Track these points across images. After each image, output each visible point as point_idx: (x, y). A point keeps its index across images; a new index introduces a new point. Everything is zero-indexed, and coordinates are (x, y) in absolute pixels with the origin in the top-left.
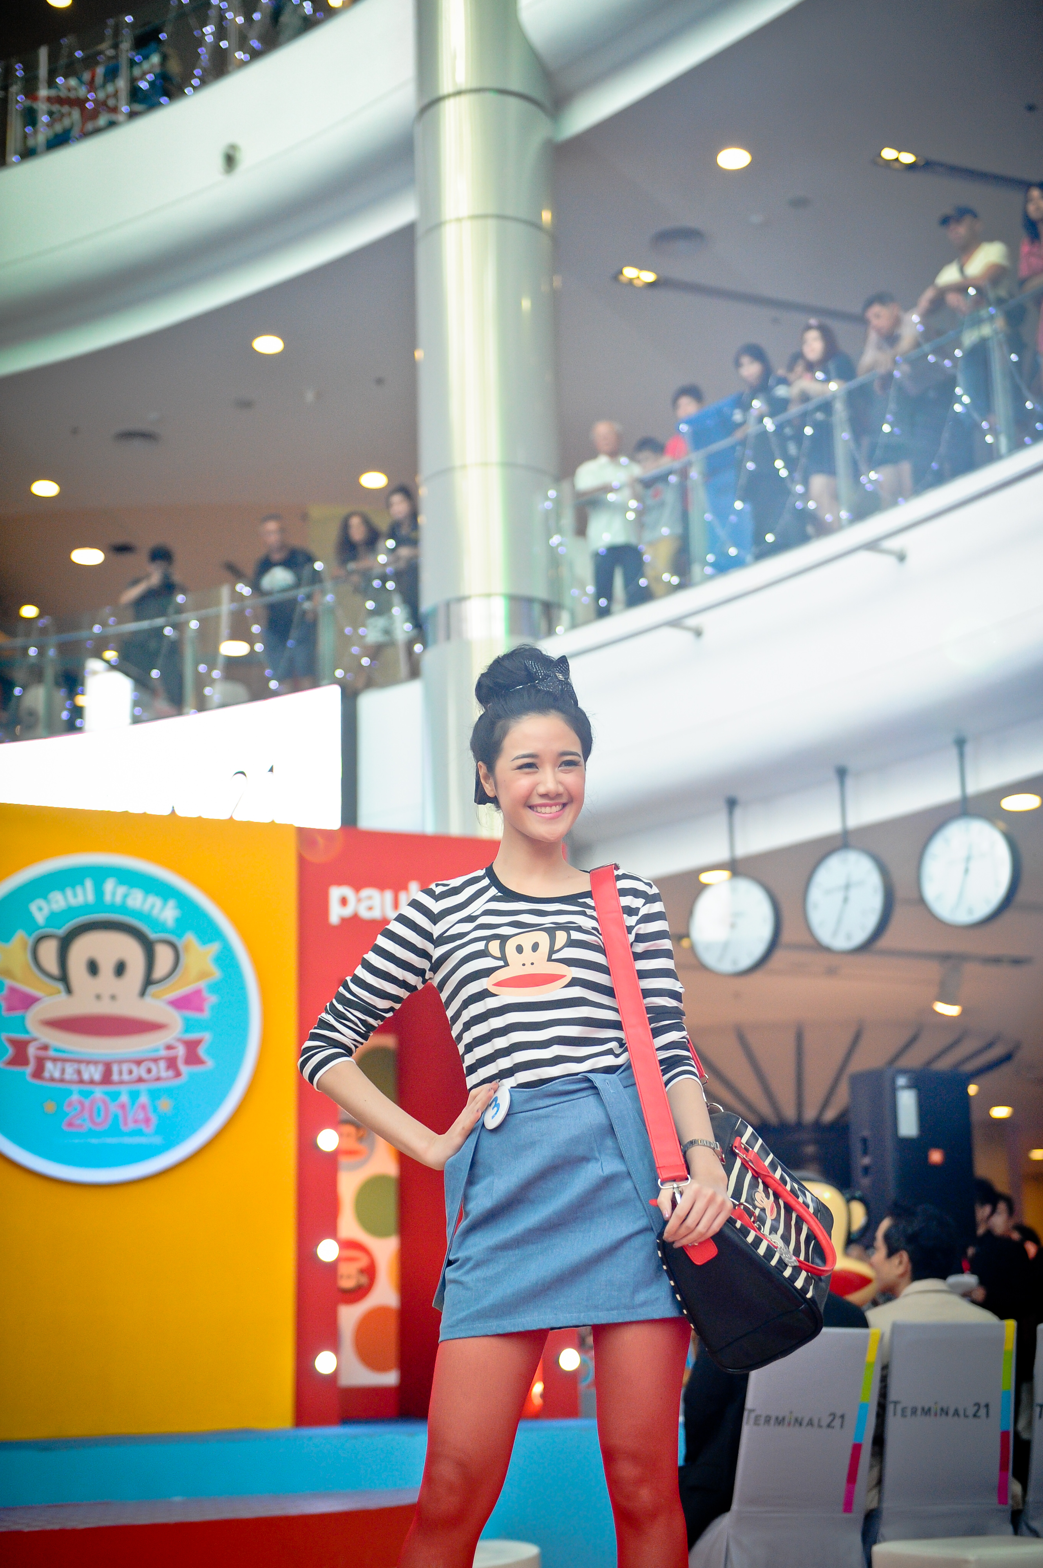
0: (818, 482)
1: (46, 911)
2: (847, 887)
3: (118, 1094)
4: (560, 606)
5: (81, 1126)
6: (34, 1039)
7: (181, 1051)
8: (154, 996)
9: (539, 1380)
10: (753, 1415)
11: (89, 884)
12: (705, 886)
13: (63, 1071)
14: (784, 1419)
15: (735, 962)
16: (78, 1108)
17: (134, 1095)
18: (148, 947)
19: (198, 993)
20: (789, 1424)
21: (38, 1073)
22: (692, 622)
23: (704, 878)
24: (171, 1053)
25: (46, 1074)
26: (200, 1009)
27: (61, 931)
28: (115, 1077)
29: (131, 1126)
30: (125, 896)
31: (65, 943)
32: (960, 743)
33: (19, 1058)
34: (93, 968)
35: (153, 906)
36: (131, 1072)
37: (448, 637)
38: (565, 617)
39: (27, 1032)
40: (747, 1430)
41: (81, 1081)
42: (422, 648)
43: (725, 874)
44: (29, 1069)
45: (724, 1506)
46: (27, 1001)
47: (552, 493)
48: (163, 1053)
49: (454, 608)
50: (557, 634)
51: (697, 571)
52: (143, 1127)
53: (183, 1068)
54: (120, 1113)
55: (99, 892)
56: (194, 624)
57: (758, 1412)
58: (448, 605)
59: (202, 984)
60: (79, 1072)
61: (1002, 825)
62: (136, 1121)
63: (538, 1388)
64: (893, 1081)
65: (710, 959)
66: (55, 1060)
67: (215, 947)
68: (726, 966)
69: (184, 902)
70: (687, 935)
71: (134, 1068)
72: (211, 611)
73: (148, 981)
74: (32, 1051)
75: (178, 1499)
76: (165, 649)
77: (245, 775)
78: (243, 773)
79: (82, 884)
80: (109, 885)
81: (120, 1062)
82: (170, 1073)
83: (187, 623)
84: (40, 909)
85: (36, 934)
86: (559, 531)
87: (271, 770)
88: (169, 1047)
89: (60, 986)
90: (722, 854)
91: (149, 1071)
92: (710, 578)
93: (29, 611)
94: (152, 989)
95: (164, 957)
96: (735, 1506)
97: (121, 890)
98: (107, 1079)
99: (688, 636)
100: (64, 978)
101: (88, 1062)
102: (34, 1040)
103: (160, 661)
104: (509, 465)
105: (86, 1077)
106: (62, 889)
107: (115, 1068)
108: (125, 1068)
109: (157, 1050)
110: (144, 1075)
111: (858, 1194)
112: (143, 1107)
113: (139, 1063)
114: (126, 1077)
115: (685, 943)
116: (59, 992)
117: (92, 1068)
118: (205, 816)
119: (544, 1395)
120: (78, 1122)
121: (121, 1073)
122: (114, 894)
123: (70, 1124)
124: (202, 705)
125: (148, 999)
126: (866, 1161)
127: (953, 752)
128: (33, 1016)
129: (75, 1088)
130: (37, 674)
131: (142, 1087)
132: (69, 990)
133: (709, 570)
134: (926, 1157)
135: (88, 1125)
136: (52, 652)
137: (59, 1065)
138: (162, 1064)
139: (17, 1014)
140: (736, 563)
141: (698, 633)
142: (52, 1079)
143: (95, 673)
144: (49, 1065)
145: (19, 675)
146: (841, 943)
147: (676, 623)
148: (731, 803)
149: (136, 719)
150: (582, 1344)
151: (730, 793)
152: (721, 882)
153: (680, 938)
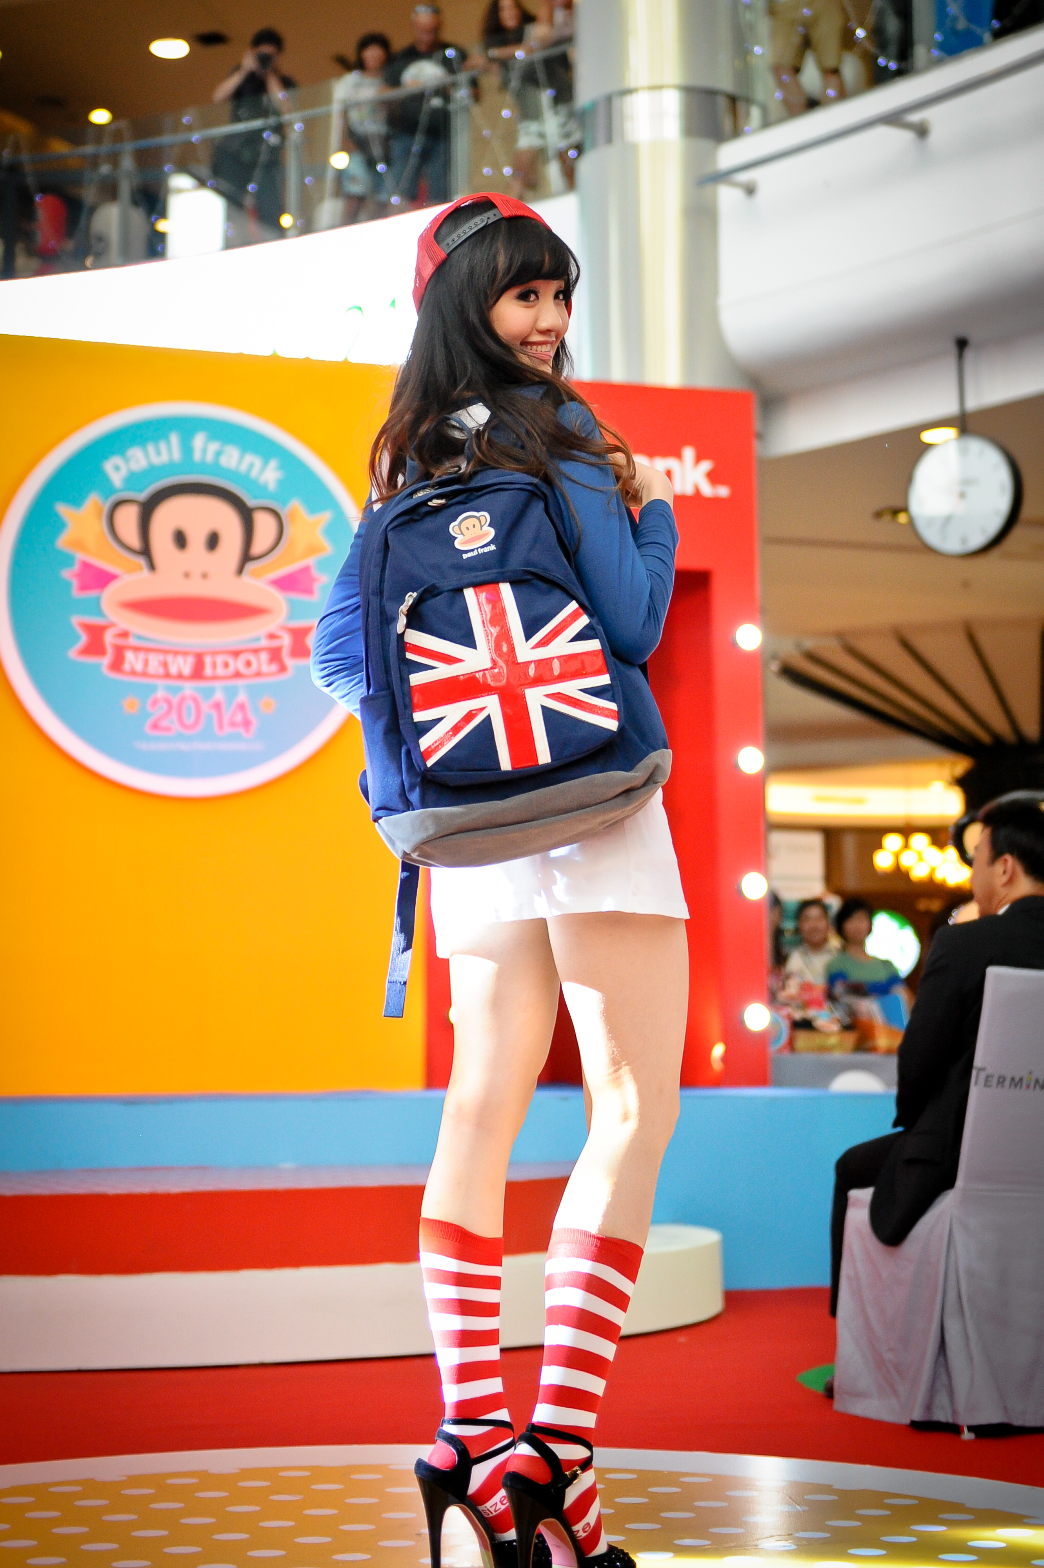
1: (124, 471)
3: (212, 691)
4: (749, 101)
5: (168, 729)
7: (286, 641)
9: (718, 1041)
10: (983, 1075)
11: (174, 439)
12: (928, 447)
13: (146, 663)
14: (1021, 1080)
16: (164, 707)
17: (231, 693)
18: (246, 514)
19: (306, 570)
20: (1028, 1086)
21: (117, 664)
22: (915, 117)
23: (927, 436)
24: (275, 643)
25: (127, 666)
26: (308, 591)
27: (143, 496)
28: (208, 671)
30: (218, 454)
31: (148, 509)
33: (95, 647)
34: (180, 540)
35: (251, 466)
36: (226, 665)
37: (609, 140)
38: (755, 113)
39: (100, 613)
40: (975, 1093)
41: (167, 675)
42: (576, 155)
43: (950, 433)
44: (106, 661)
45: (949, 1182)
48: (264, 643)
49: (616, 102)
51: (920, 53)
52: (241, 730)
53: (290, 662)
54: (214, 713)
55: (187, 448)
56: (298, 126)
57: (989, 1071)
58: (609, 99)
59: (310, 561)
60: (165, 665)
62: (233, 724)
63: (718, 1051)
65: (932, 537)
66: (136, 649)
67: (326, 516)
68: (952, 544)
69: (288, 461)
70: (905, 509)
71: (231, 660)
72: (319, 110)
73: (247, 557)
74: (109, 638)
75: (288, 1165)
76: (263, 158)
77: (362, 311)
78: (360, 309)
79: (167, 439)
80: (199, 441)
81: (214, 653)
82: (274, 667)
83: (291, 124)
85: (113, 498)
87: (393, 304)
88: (272, 636)
89: (141, 561)
90: (950, 408)
91: (248, 664)
93: (100, 116)
94: (250, 566)
95: (264, 525)
96: (960, 1182)
97: (213, 447)
98: (198, 673)
99: (910, 136)
100: (146, 551)
101: (176, 653)
102: (112, 625)
103: (258, 173)
105: (173, 670)
107: (208, 660)
108: (220, 660)
109: (258, 639)
112: (242, 707)
113: (236, 654)
114: (220, 671)
115: (902, 518)
116: (141, 569)
117: (180, 660)
118: (313, 357)
119: (725, 1059)
120: (165, 723)
121: (214, 665)
122: (204, 451)
123: (155, 726)
124: (307, 227)
125: (246, 578)
128: (110, 595)
129: (161, 683)
130: (110, 191)
131: (240, 683)
132: (152, 566)
133: (936, 53)
136: (127, 163)
137: (141, 656)
138: (264, 657)
139: (92, 594)
141: (922, 132)
142: (133, 673)
143: (179, 191)
144: (129, 656)
145: (89, 195)
147: (893, 119)
148: (962, 344)
149: (230, 244)
150: (772, 1000)
151: (963, 332)
152: (946, 442)
153: (895, 512)
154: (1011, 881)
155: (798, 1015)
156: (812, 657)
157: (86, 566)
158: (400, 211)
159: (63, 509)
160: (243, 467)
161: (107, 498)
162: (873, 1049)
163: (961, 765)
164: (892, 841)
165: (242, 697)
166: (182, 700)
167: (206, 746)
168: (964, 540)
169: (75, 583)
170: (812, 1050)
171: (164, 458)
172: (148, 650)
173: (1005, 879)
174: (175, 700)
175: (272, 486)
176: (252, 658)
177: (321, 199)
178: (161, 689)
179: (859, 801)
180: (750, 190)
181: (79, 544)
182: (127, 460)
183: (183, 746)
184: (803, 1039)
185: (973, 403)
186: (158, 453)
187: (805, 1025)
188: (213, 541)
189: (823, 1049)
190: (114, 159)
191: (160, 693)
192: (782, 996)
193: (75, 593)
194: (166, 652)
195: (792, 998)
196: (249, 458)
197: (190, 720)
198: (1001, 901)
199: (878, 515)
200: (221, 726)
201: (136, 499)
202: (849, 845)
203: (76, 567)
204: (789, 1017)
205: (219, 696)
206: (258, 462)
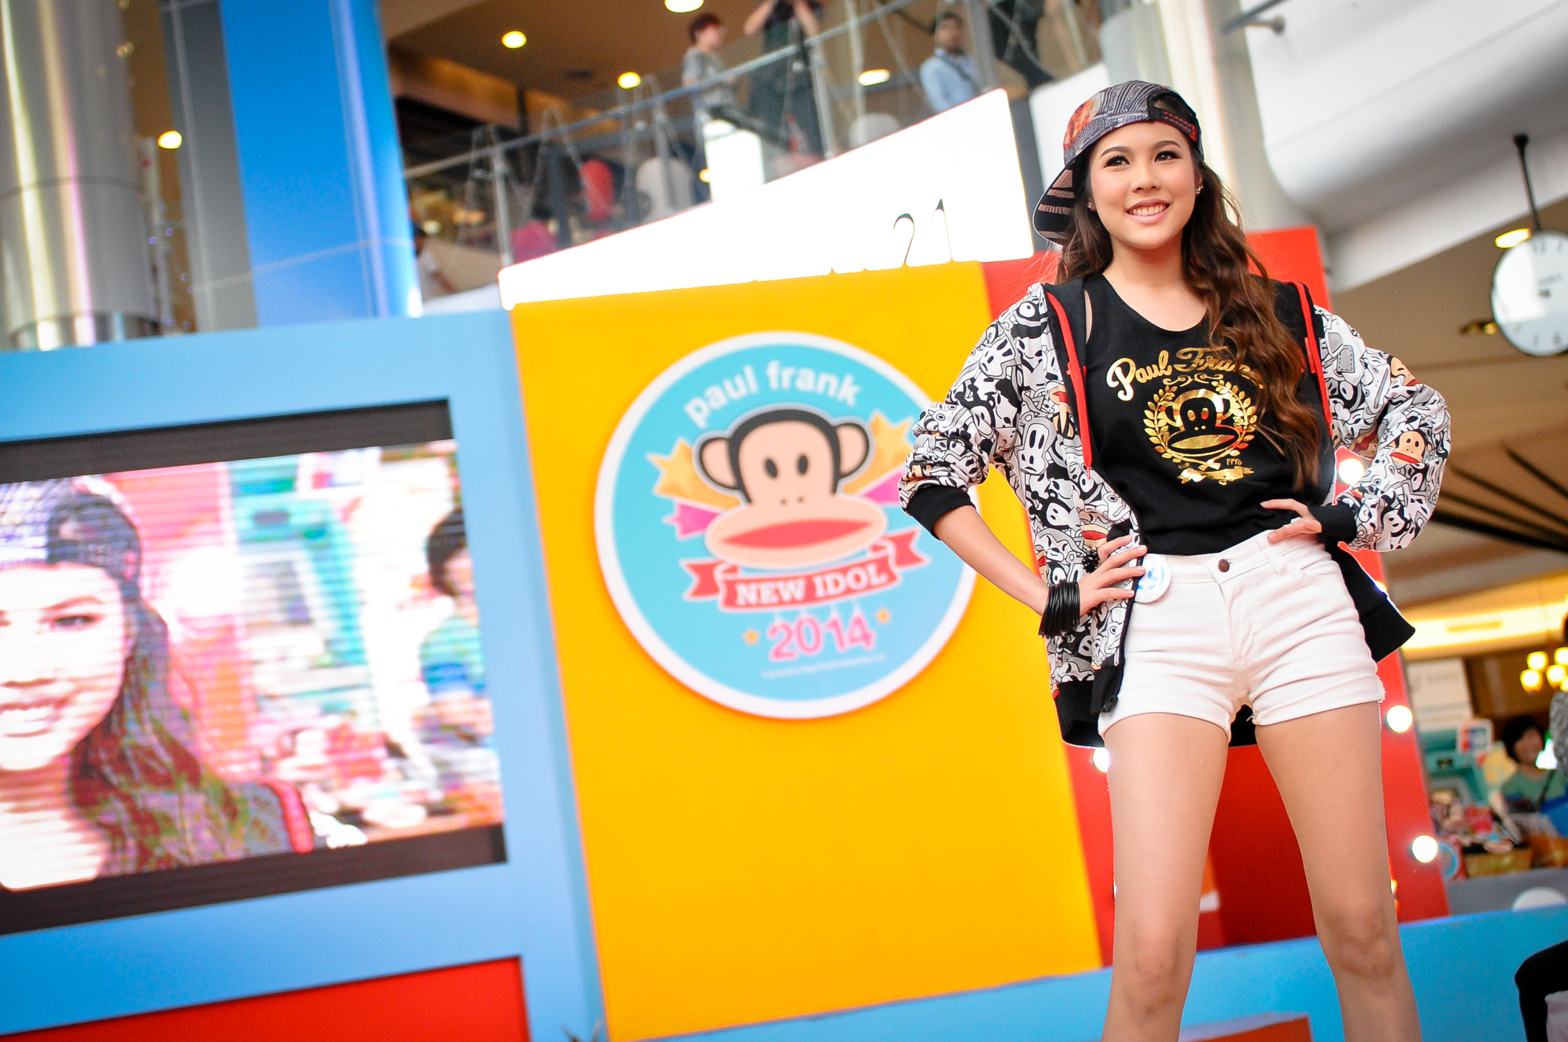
1: (706, 412)
3: (828, 610)
5: (790, 655)
6: (720, 562)
7: (890, 550)
8: (847, 491)
11: (749, 371)
12: (1504, 251)
16: (783, 633)
17: (846, 610)
21: (731, 600)
23: (1502, 241)
24: (880, 554)
25: (740, 600)
27: (728, 433)
28: (820, 592)
29: (848, 645)
30: (794, 379)
31: (735, 443)
33: (707, 586)
34: (771, 468)
35: (828, 385)
36: (836, 583)
39: (708, 554)
41: (781, 602)
43: (1523, 234)
44: (721, 596)
48: (870, 556)
52: (862, 644)
53: (897, 570)
54: (832, 631)
55: (762, 379)
56: (820, 48)
60: (777, 592)
62: (853, 640)
65: (1524, 341)
66: (747, 582)
69: (862, 374)
70: (1492, 320)
71: (839, 577)
73: (838, 475)
74: (719, 576)
77: (911, 218)
78: (907, 216)
80: (773, 369)
81: (823, 574)
82: (883, 578)
84: (699, 409)
87: (940, 206)
88: (876, 548)
89: (737, 495)
90: (1519, 207)
91: (858, 579)
93: (629, 80)
94: (843, 483)
95: (850, 441)
97: (788, 373)
98: (810, 595)
100: (740, 486)
101: (786, 579)
105: (786, 597)
106: (719, 383)
107: (818, 581)
108: (829, 579)
109: (863, 553)
110: (853, 585)
112: (858, 622)
113: (844, 571)
114: (832, 590)
115: (1490, 329)
116: (738, 503)
117: (791, 585)
118: (871, 268)
121: (825, 586)
122: (780, 378)
123: (778, 654)
124: (845, 145)
125: (841, 495)
128: (713, 533)
129: (777, 610)
130: (648, 149)
131: (853, 598)
132: (749, 499)
136: (660, 116)
137: (753, 587)
138: (872, 569)
139: (695, 535)
142: (748, 605)
144: (741, 589)
145: (628, 158)
148: (1521, 142)
149: (771, 176)
150: (1437, 830)
151: (1520, 130)
152: (1521, 244)
153: (1482, 325)
155: (1467, 841)
157: (685, 509)
160: (820, 388)
161: (693, 441)
162: (1549, 864)
164: (1537, 660)
165: (857, 612)
166: (800, 624)
167: (831, 665)
168: (1557, 339)
169: (677, 527)
170: (1486, 873)
171: (742, 391)
172: (758, 581)
174: (793, 626)
175: (851, 401)
177: (854, 116)
178: (778, 617)
179: (1496, 625)
180: (1278, 27)
183: (809, 669)
184: (1475, 863)
185: (1541, 200)
186: (736, 388)
187: (1477, 849)
188: (803, 465)
189: (1499, 870)
190: (647, 115)
191: (778, 621)
192: (1447, 824)
193: (679, 537)
195: (1457, 824)
196: (824, 378)
197: (811, 643)
199: (1465, 330)
200: (842, 644)
201: (723, 437)
202: (1492, 670)
203: (676, 512)
204: (1458, 843)
205: (835, 615)
206: (833, 380)
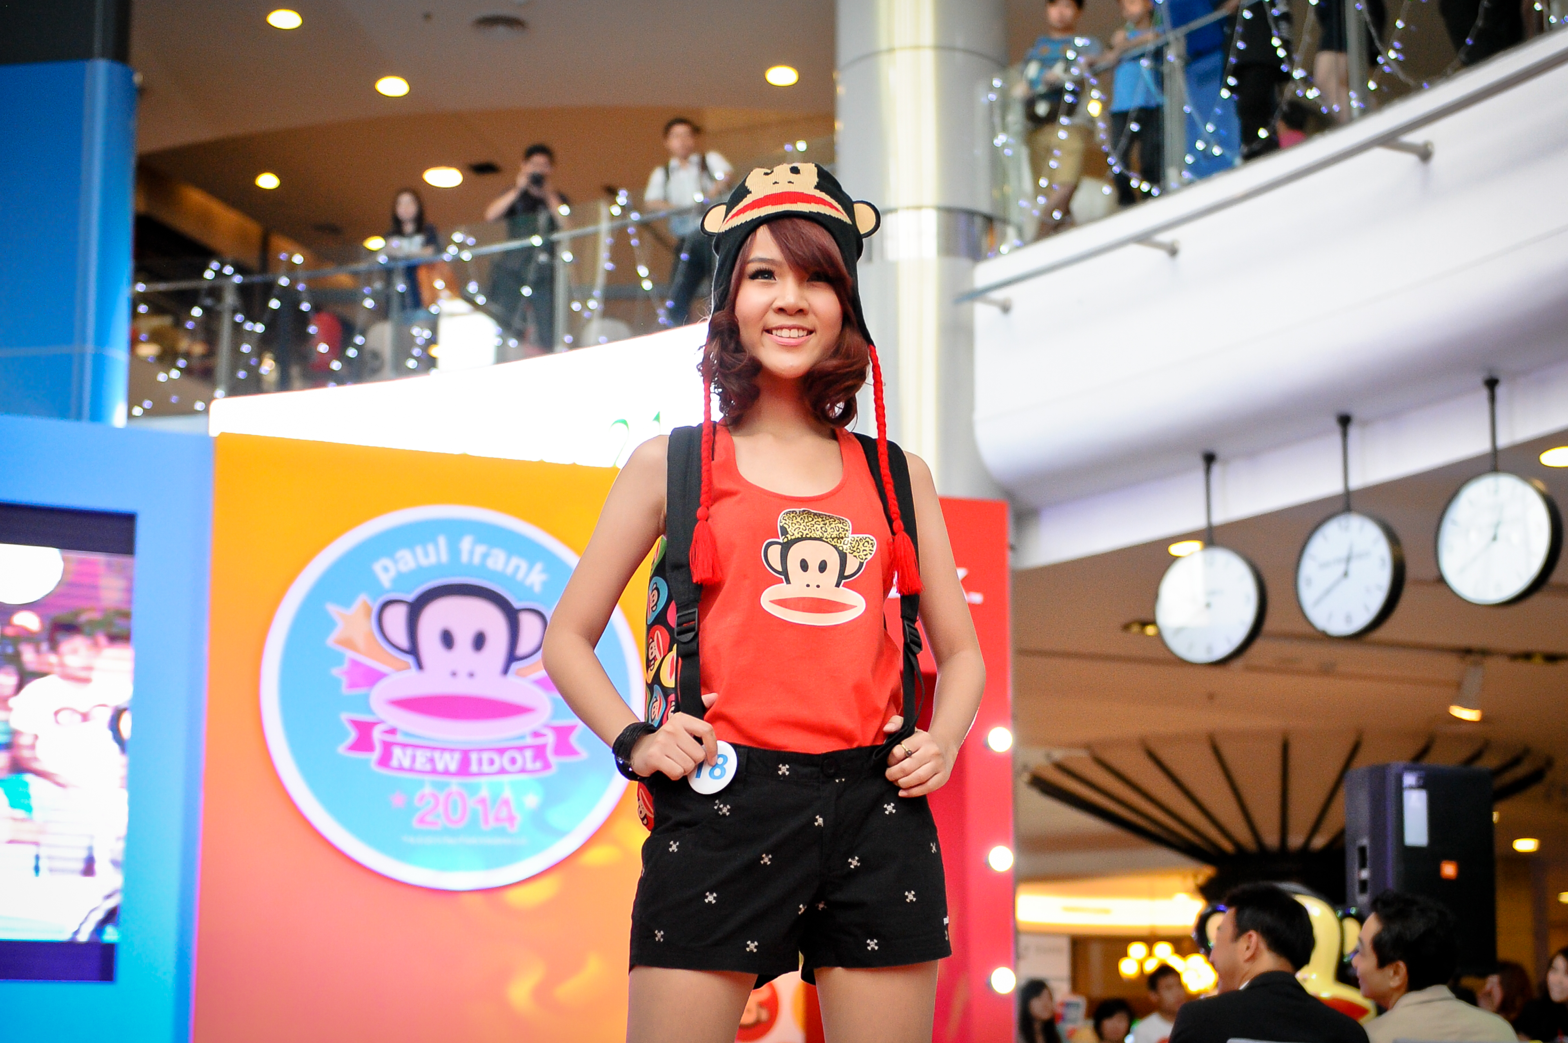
0: (1326, 61)
1: (393, 573)
2: (1348, 559)
5: (434, 823)
7: (550, 739)
8: (518, 674)
11: (442, 541)
12: (1175, 559)
13: (414, 759)
15: (1209, 649)
16: (432, 802)
18: (512, 615)
21: (385, 760)
22: (1165, 237)
23: (1174, 549)
24: (539, 741)
25: (394, 763)
27: (411, 597)
28: (474, 768)
30: (485, 556)
31: (416, 608)
32: (1492, 384)
33: (363, 743)
34: (448, 639)
35: (517, 568)
36: (492, 762)
37: (869, 258)
38: (1011, 232)
41: (434, 771)
43: (1196, 545)
44: (376, 755)
46: (372, 677)
47: (997, 83)
48: (529, 741)
50: (1001, 254)
51: (1172, 175)
52: (506, 825)
53: (553, 759)
54: (479, 808)
55: (454, 550)
60: (432, 760)
61: (1540, 485)
64: (1400, 780)
65: (1181, 647)
66: (404, 746)
68: (1198, 654)
70: (1153, 622)
71: (496, 757)
72: (589, 229)
73: (512, 657)
74: (377, 735)
77: (627, 426)
78: (625, 422)
80: (466, 544)
81: (481, 750)
82: (538, 765)
86: (1005, 129)
88: (536, 734)
89: (410, 660)
90: (1198, 522)
91: (513, 761)
92: (1190, 183)
93: (374, 243)
94: (515, 666)
95: (530, 626)
97: (480, 549)
98: (464, 769)
99: (1161, 255)
100: (413, 651)
101: (443, 750)
104: (943, 48)
105: (440, 767)
107: (474, 757)
108: (485, 756)
109: (522, 737)
111: (1353, 911)
113: (501, 751)
114: (486, 768)
115: (1150, 630)
116: (409, 668)
117: (447, 756)
118: (580, 463)
122: (471, 553)
123: (422, 821)
124: (576, 343)
126: (1365, 874)
127: (1484, 393)
128: (379, 694)
132: (420, 666)
133: (1187, 175)
134: (1438, 870)
135: (442, 821)
137: (409, 751)
138: (529, 754)
139: (361, 691)
140: (1221, 165)
141: (1173, 251)
142: (401, 769)
143: (450, 314)
144: (397, 752)
145: (363, 318)
146: (1339, 626)
147: (1144, 238)
148: (1210, 458)
149: (502, 358)
151: (1211, 447)
152: (1191, 554)
153: (1144, 624)
154: (1253, 958)
156: (1061, 767)
157: (355, 664)
158: (665, 327)
159: (333, 609)
163: (1206, 872)
164: (1137, 950)
166: (449, 795)
168: (1212, 649)
169: (344, 680)
171: (433, 559)
173: (1248, 954)
175: (537, 588)
176: (517, 755)
177: (590, 319)
178: (428, 786)
179: (1106, 911)
180: (1006, 308)
181: (348, 643)
182: (396, 562)
185: (1220, 517)
186: (426, 555)
188: (479, 641)
193: (344, 691)
194: (434, 749)
196: (515, 561)
198: (1243, 977)
199: (1126, 627)
200: (486, 821)
201: (404, 600)
202: (1095, 954)
203: (346, 666)
205: (484, 792)
206: (524, 566)
